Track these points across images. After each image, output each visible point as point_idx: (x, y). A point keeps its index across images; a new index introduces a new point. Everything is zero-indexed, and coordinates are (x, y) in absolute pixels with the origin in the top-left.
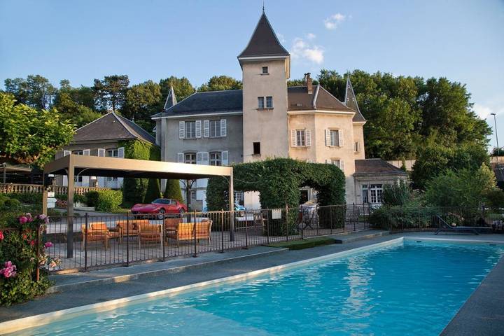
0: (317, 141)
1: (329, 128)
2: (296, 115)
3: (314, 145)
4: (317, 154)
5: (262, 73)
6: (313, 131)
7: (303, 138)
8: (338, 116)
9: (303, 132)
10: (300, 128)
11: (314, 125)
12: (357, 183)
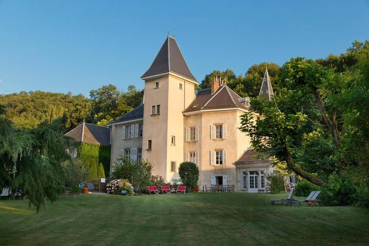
0: (203, 136)
1: (214, 124)
2: (190, 115)
3: (201, 138)
4: (202, 146)
5: (155, 87)
6: (201, 128)
7: (194, 133)
8: (223, 113)
9: (194, 129)
10: (193, 126)
11: (201, 123)
12: (238, 170)
